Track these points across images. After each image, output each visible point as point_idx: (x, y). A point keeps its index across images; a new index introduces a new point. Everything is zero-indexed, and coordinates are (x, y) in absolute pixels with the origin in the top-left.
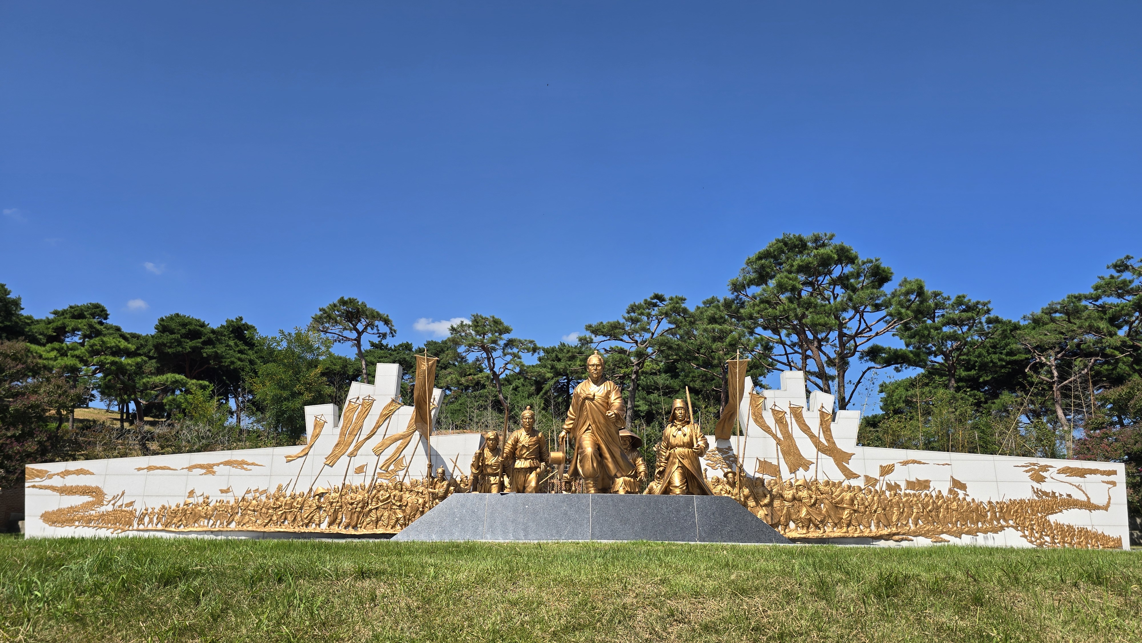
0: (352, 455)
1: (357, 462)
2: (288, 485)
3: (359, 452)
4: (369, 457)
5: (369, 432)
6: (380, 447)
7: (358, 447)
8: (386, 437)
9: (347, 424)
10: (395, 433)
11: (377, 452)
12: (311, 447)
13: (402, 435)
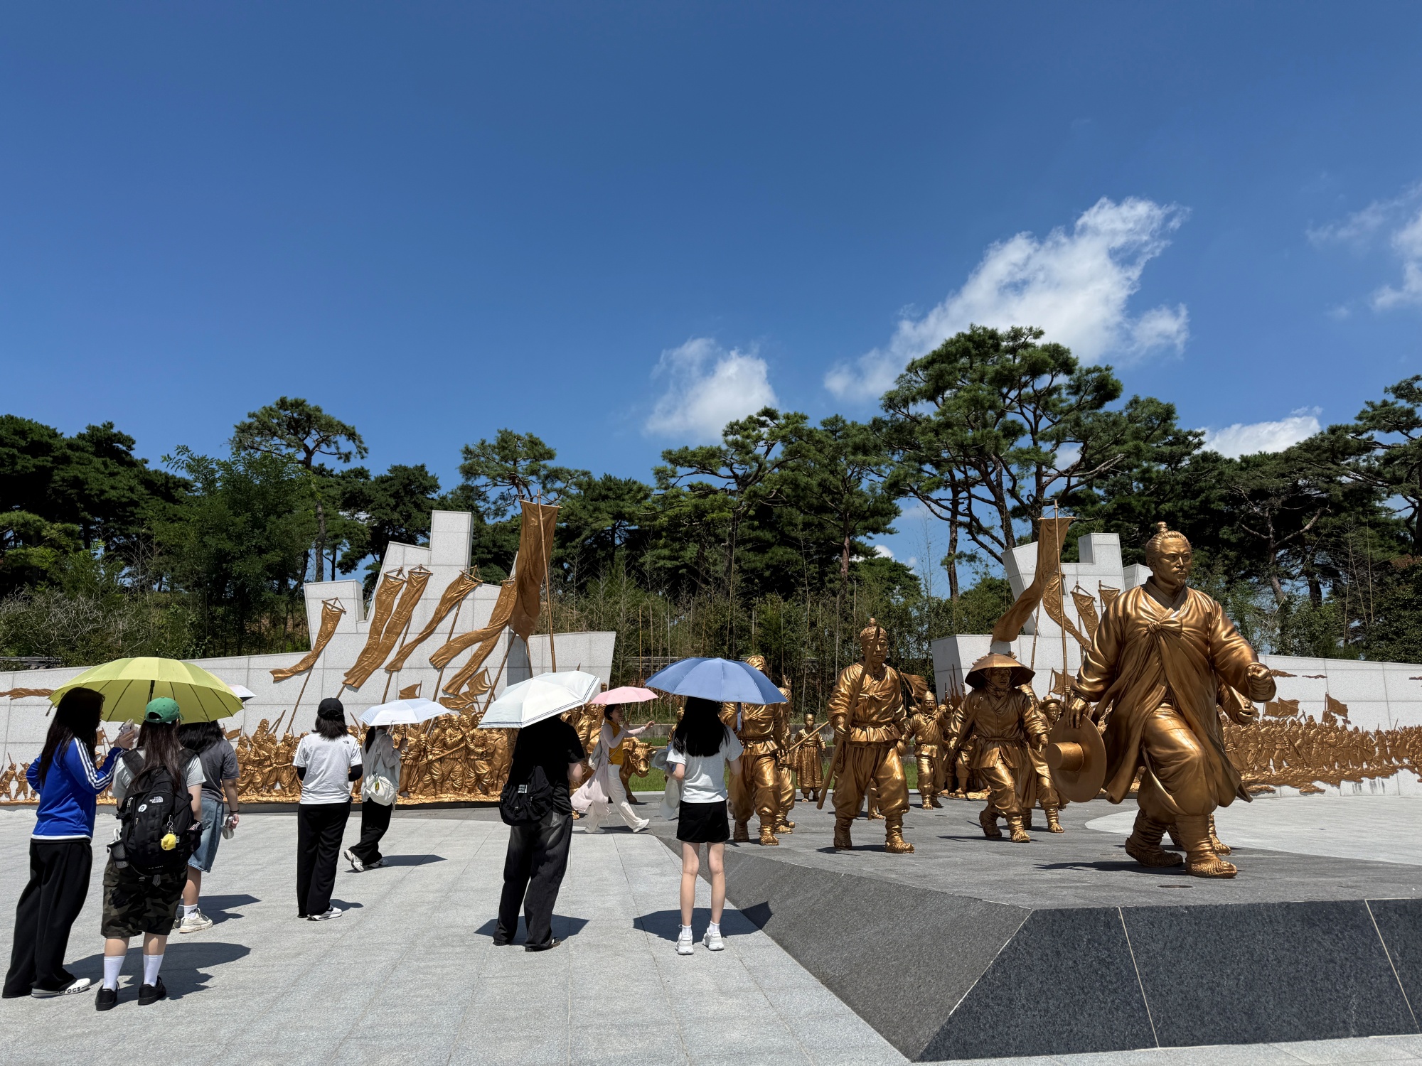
0: (394, 668)
1: (404, 679)
3: (406, 663)
4: (425, 671)
5: (423, 629)
6: (444, 654)
7: (405, 654)
8: (453, 637)
9: (383, 614)
10: (468, 630)
11: (439, 662)
12: (318, 655)
13: (482, 633)
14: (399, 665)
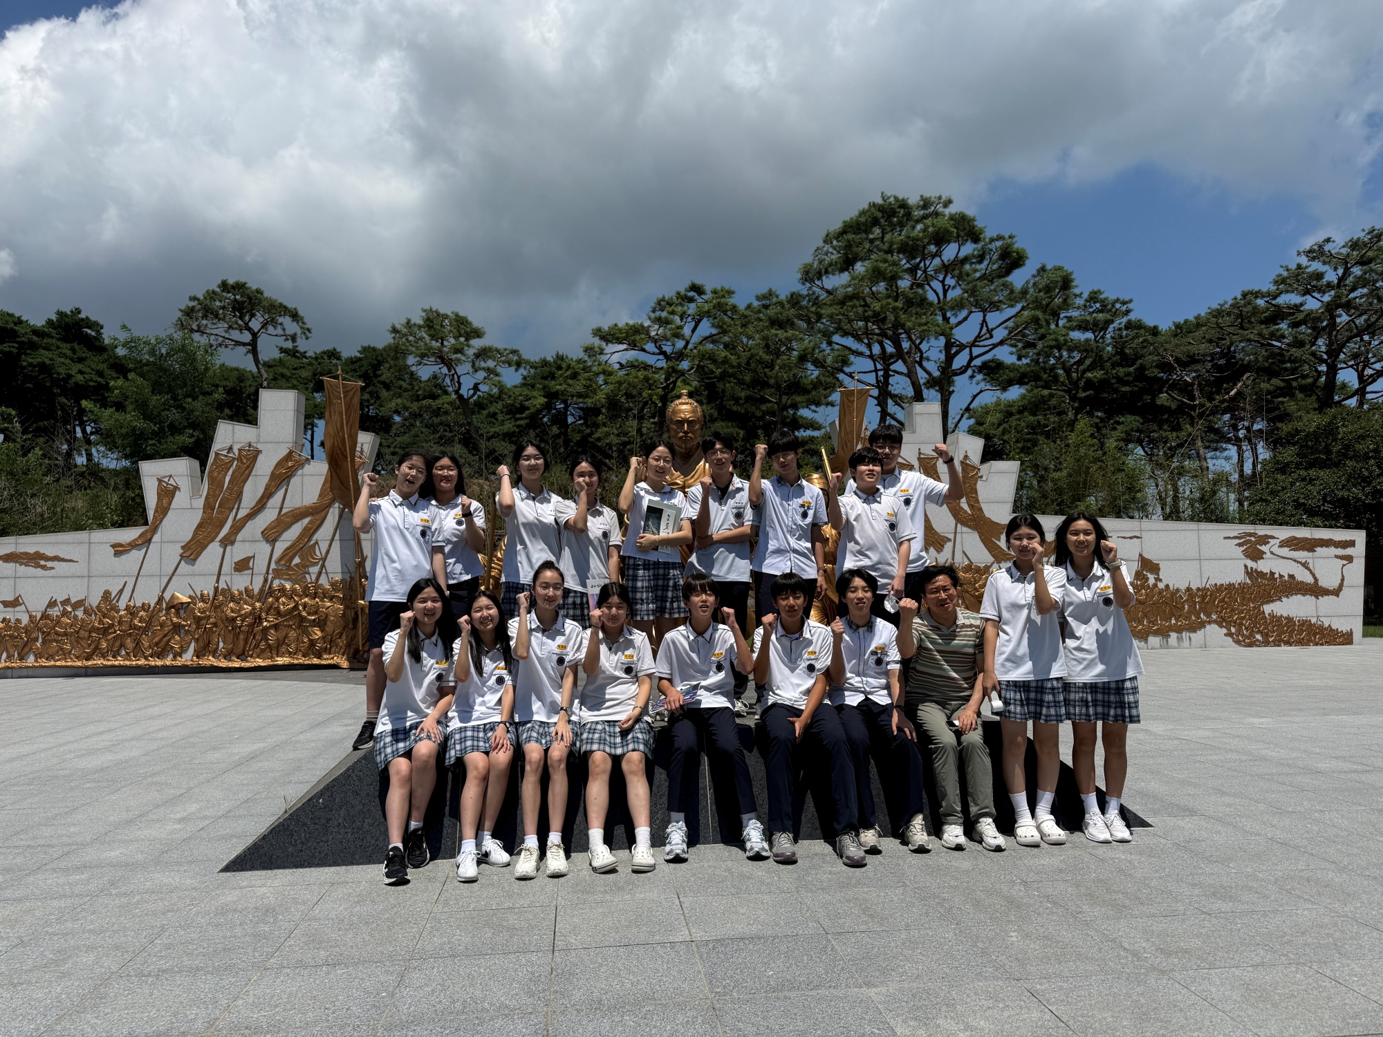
0: (228, 541)
1: (238, 552)
2: (121, 591)
3: (239, 537)
4: (258, 544)
5: (253, 504)
6: (274, 528)
7: (238, 527)
8: (284, 511)
9: (214, 491)
10: (298, 505)
11: (271, 535)
12: (154, 530)
13: (311, 508)
14: (232, 538)
